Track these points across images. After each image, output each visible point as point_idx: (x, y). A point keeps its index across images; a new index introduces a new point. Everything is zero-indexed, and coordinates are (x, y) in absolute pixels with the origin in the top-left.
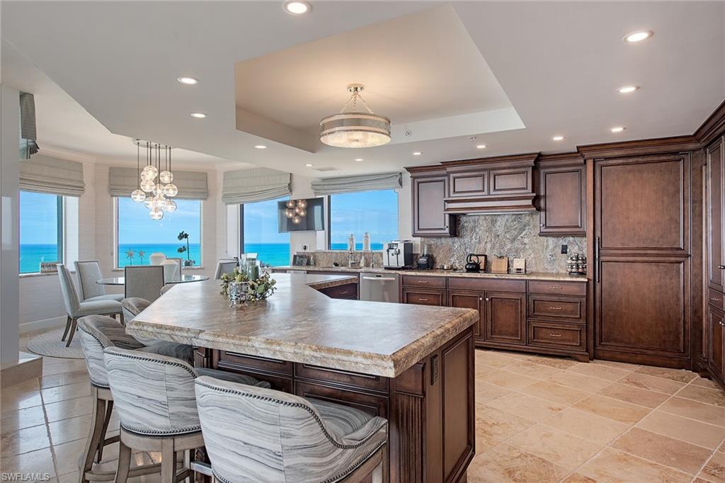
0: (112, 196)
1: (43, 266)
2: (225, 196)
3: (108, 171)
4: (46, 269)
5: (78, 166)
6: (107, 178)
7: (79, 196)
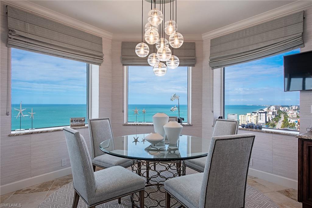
0: (124, 65)
1: (72, 121)
2: (212, 61)
3: (120, 45)
4: (75, 123)
5: (99, 40)
6: (120, 51)
7: (99, 64)
